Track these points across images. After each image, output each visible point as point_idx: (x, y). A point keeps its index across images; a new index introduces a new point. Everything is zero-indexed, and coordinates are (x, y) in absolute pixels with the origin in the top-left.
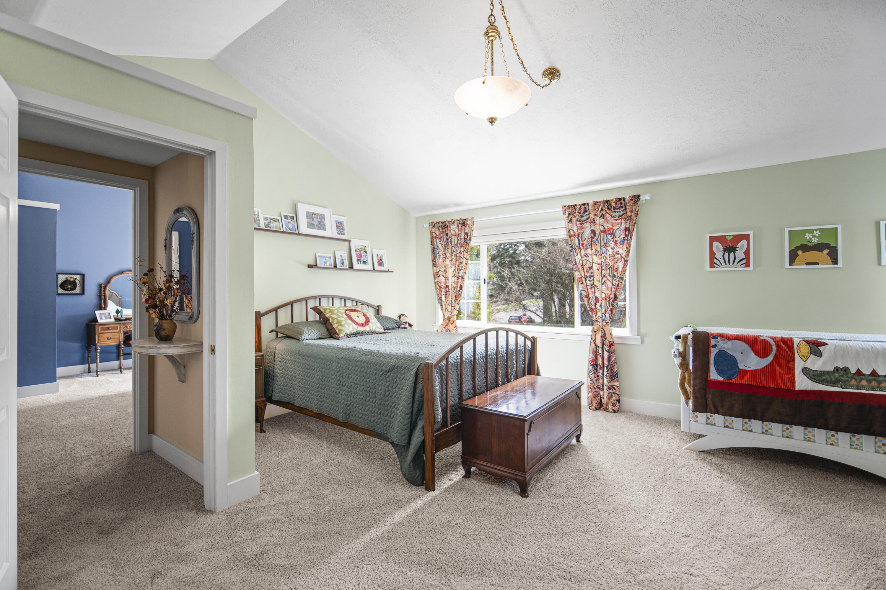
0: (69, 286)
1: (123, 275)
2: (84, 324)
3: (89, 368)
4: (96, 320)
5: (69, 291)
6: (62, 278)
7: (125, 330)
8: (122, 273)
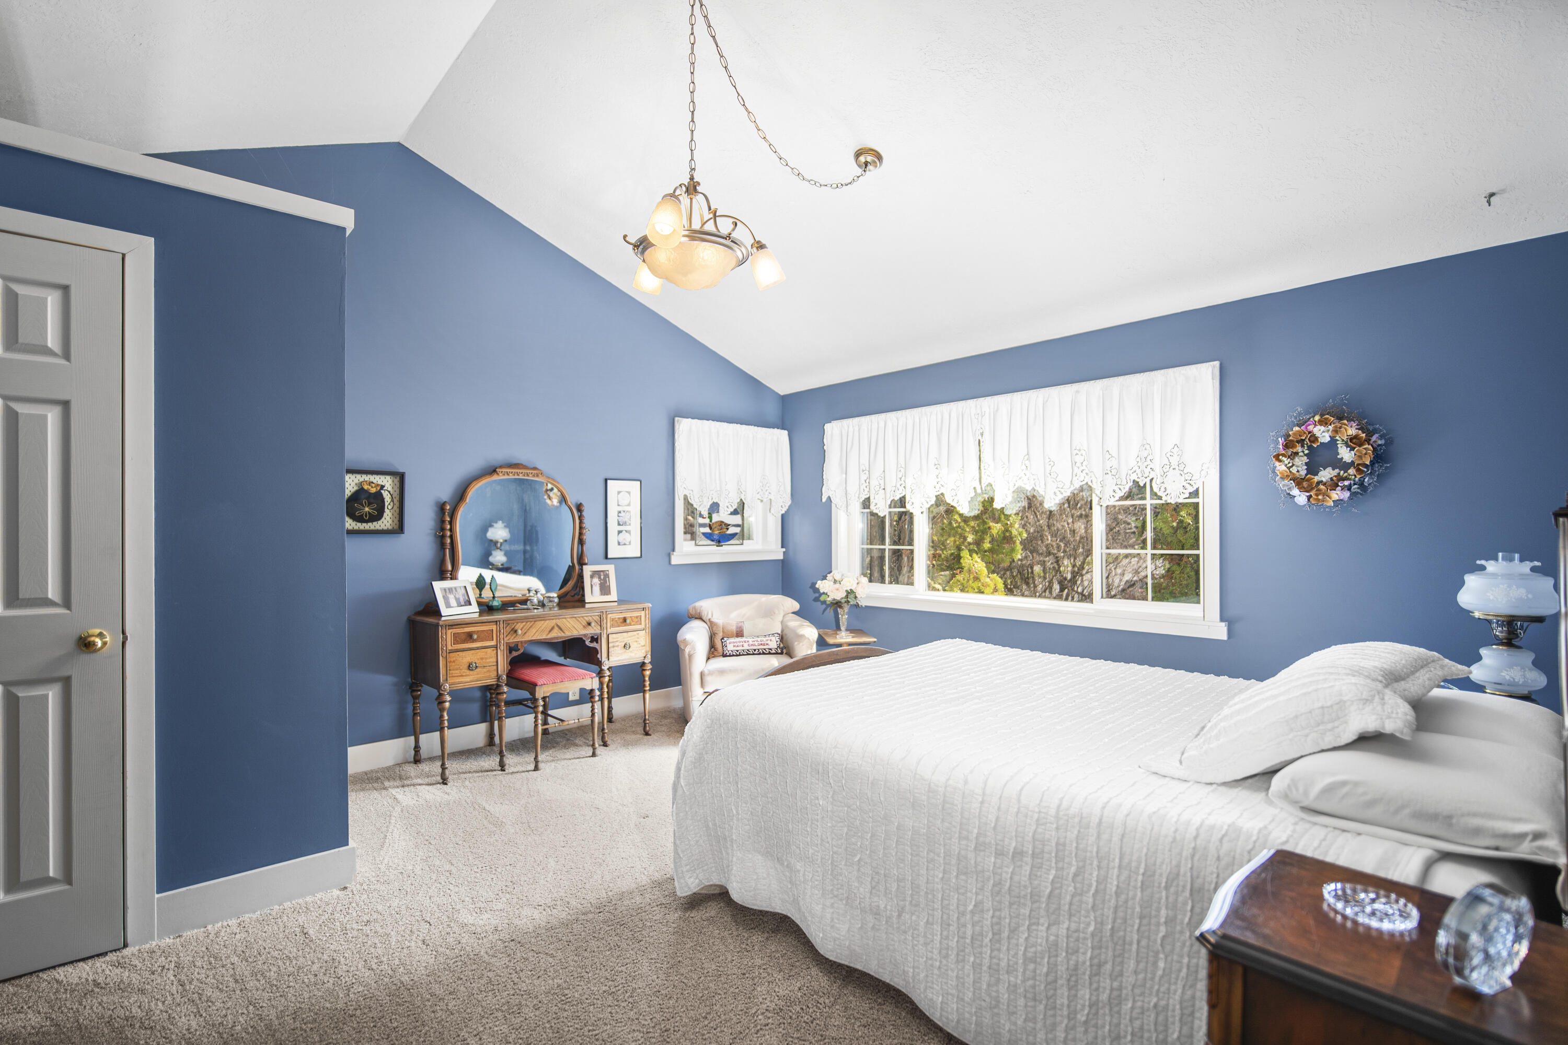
0: (367, 509)
1: (495, 477)
2: (405, 618)
3: (417, 748)
4: (432, 609)
5: (367, 522)
6: (351, 483)
7: (512, 639)
8: (493, 471)
